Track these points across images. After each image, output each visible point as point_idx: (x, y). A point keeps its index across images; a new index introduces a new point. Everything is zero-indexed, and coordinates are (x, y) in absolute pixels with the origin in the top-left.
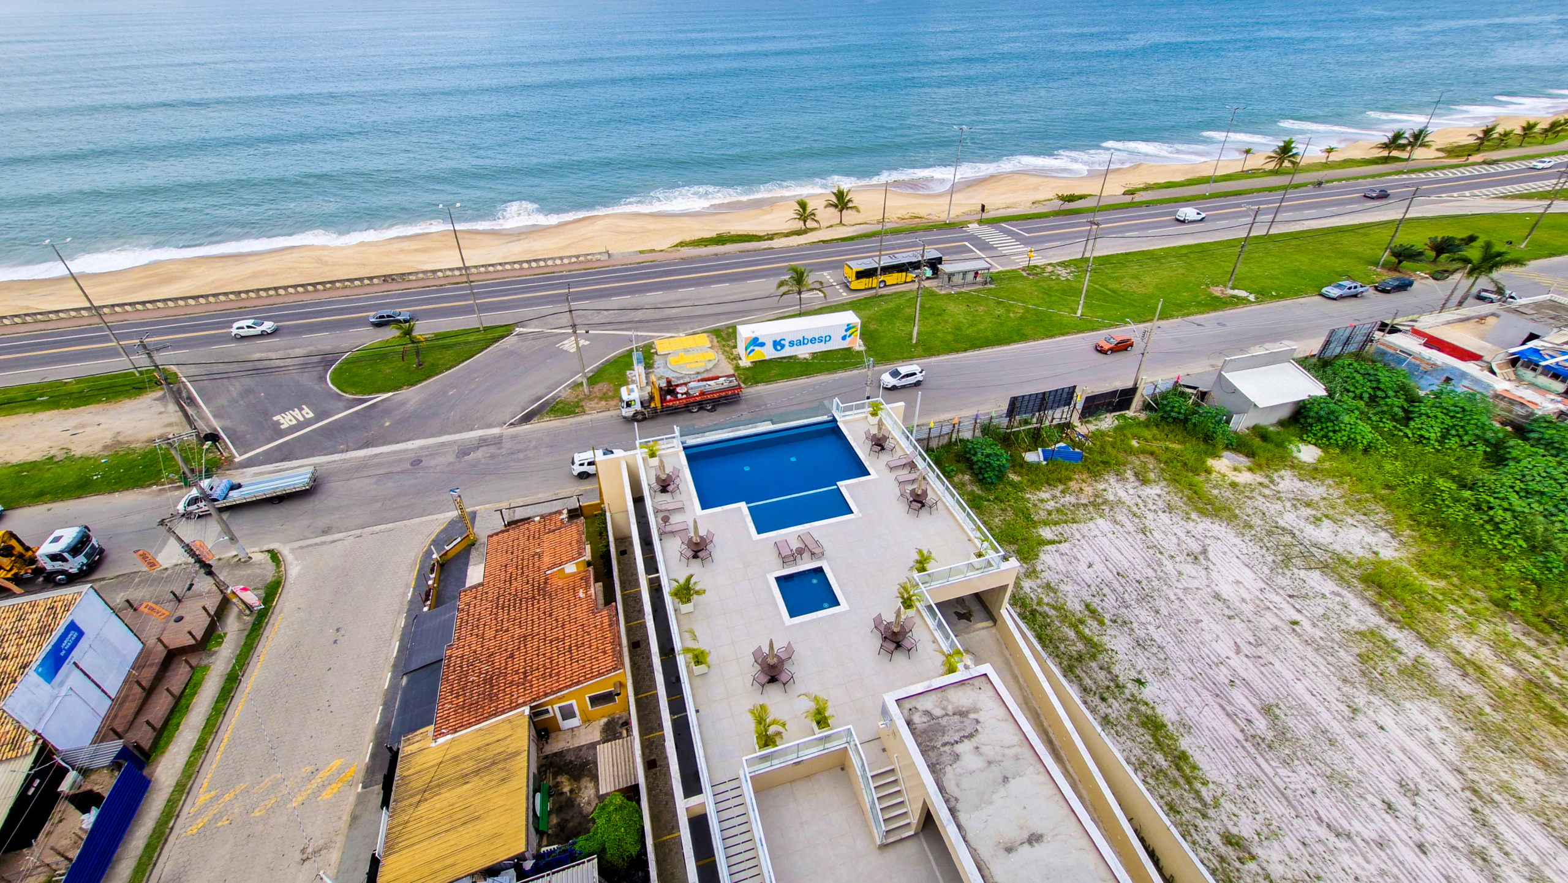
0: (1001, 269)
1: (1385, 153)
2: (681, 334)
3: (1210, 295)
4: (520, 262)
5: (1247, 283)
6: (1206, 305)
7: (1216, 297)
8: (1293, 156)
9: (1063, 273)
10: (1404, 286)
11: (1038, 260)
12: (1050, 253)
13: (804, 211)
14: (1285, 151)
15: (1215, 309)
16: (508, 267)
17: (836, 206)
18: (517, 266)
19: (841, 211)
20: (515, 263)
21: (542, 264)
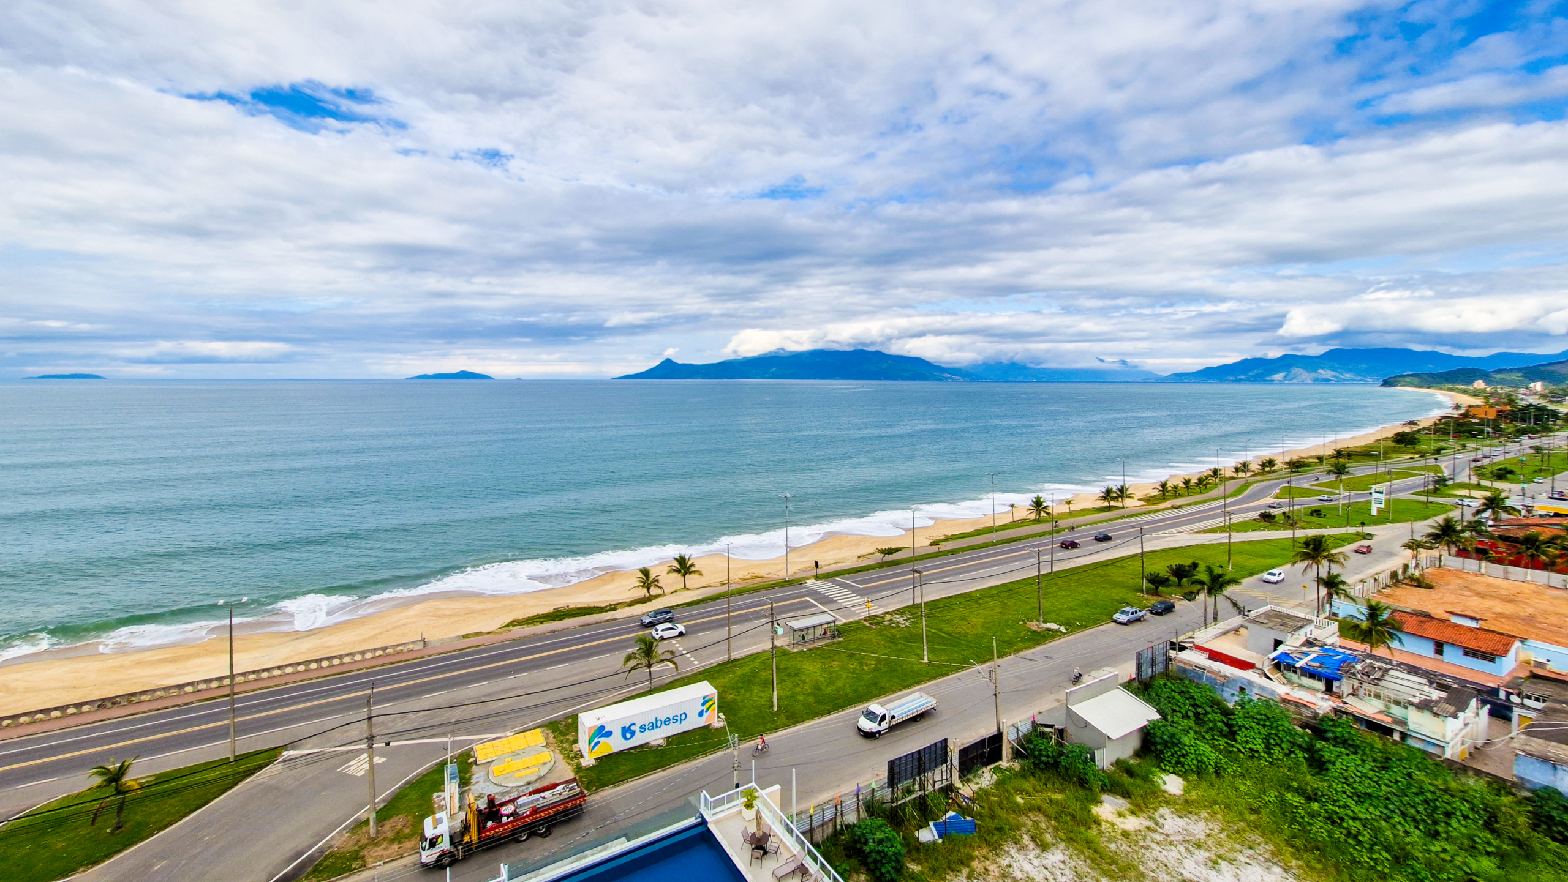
0: (844, 621)
1: (1106, 504)
2: (509, 734)
3: (1029, 630)
4: (307, 663)
5: (1053, 615)
6: (1029, 640)
7: (1035, 631)
8: (1045, 507)
9: (901, 620)
10: (1169, 609)
11: (876, 611)
12: (884, 601)
13: (647, 578)
14: (1038, 503)
15: (1038, 643)
16: (289, 670)
17: (679, 571)
18: (302, 668)
19: (684, 576)
20: (299, 664)
21: (336, 662)
